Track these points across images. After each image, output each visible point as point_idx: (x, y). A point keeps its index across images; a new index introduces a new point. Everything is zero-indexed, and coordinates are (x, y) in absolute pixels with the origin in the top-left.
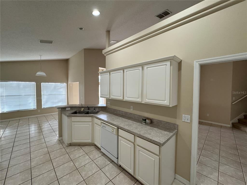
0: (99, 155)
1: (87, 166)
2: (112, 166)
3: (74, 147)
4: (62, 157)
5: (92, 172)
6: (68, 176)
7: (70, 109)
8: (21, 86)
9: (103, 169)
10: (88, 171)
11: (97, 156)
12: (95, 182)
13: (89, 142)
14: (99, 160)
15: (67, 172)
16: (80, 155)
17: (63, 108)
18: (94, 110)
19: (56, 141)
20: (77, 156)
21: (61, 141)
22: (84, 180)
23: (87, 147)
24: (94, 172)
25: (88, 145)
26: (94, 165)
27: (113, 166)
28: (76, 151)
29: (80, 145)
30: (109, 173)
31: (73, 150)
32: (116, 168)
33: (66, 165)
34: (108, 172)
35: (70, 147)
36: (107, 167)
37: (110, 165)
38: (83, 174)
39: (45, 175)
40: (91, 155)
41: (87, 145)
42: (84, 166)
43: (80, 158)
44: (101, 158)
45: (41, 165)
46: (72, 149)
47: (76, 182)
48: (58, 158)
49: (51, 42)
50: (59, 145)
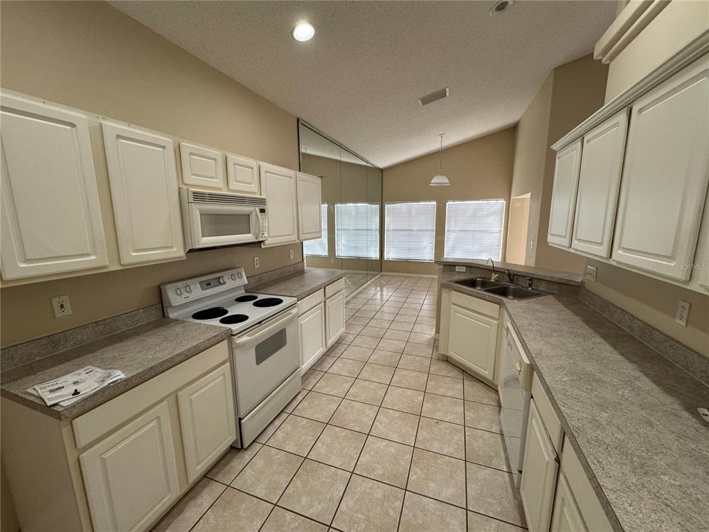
0: (492, 427)
1: (442, 426)
2: (505, 482)
3: (450, 368)
4: (414, 374)
5: (442, 447)
6: (397, 414)
7: (464, 271)
8: (414, 212)
9: (473, 466)
10: (436, 439)
11: (483, 425)
12: (430, 473)
13: (485, 375)
14: (481, 437)
15: (401, 406)
16: (449, 394)
17: (449, 265)
18: (530, 285)
19: (428, 337)
20: (441, 391)
21: (435, 343)
22: (414, 447)
23: (479, 386)
24: (445, 451)
25: (486, 384)
26: (459, 437)
27: (506, 487)
28: (447, 380)
29: (466, 372)
30: (479, 492)
31: (444, 373)
32: (513, 501)
33: (409, 393)
34: (479, 483)
35: (443, 365)
36: (488, 471)
37: (503, 478)
38: (423, 434)
39: (373, 386)
40: (472, 410)
41: (483, 382)
42: (438, 421)
43: (444, 399)
44: (493, 437)
45: (379, 367)
46: (444, 370)
47: (400, 436)
48: (408, 371)
49: (442, 94)
50: (428, 348)
